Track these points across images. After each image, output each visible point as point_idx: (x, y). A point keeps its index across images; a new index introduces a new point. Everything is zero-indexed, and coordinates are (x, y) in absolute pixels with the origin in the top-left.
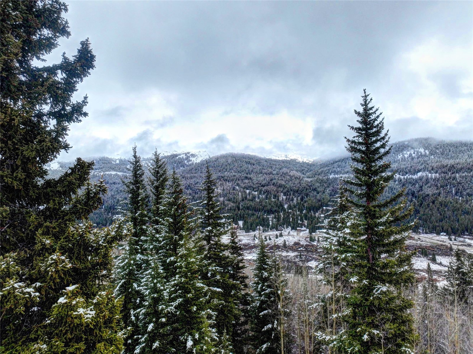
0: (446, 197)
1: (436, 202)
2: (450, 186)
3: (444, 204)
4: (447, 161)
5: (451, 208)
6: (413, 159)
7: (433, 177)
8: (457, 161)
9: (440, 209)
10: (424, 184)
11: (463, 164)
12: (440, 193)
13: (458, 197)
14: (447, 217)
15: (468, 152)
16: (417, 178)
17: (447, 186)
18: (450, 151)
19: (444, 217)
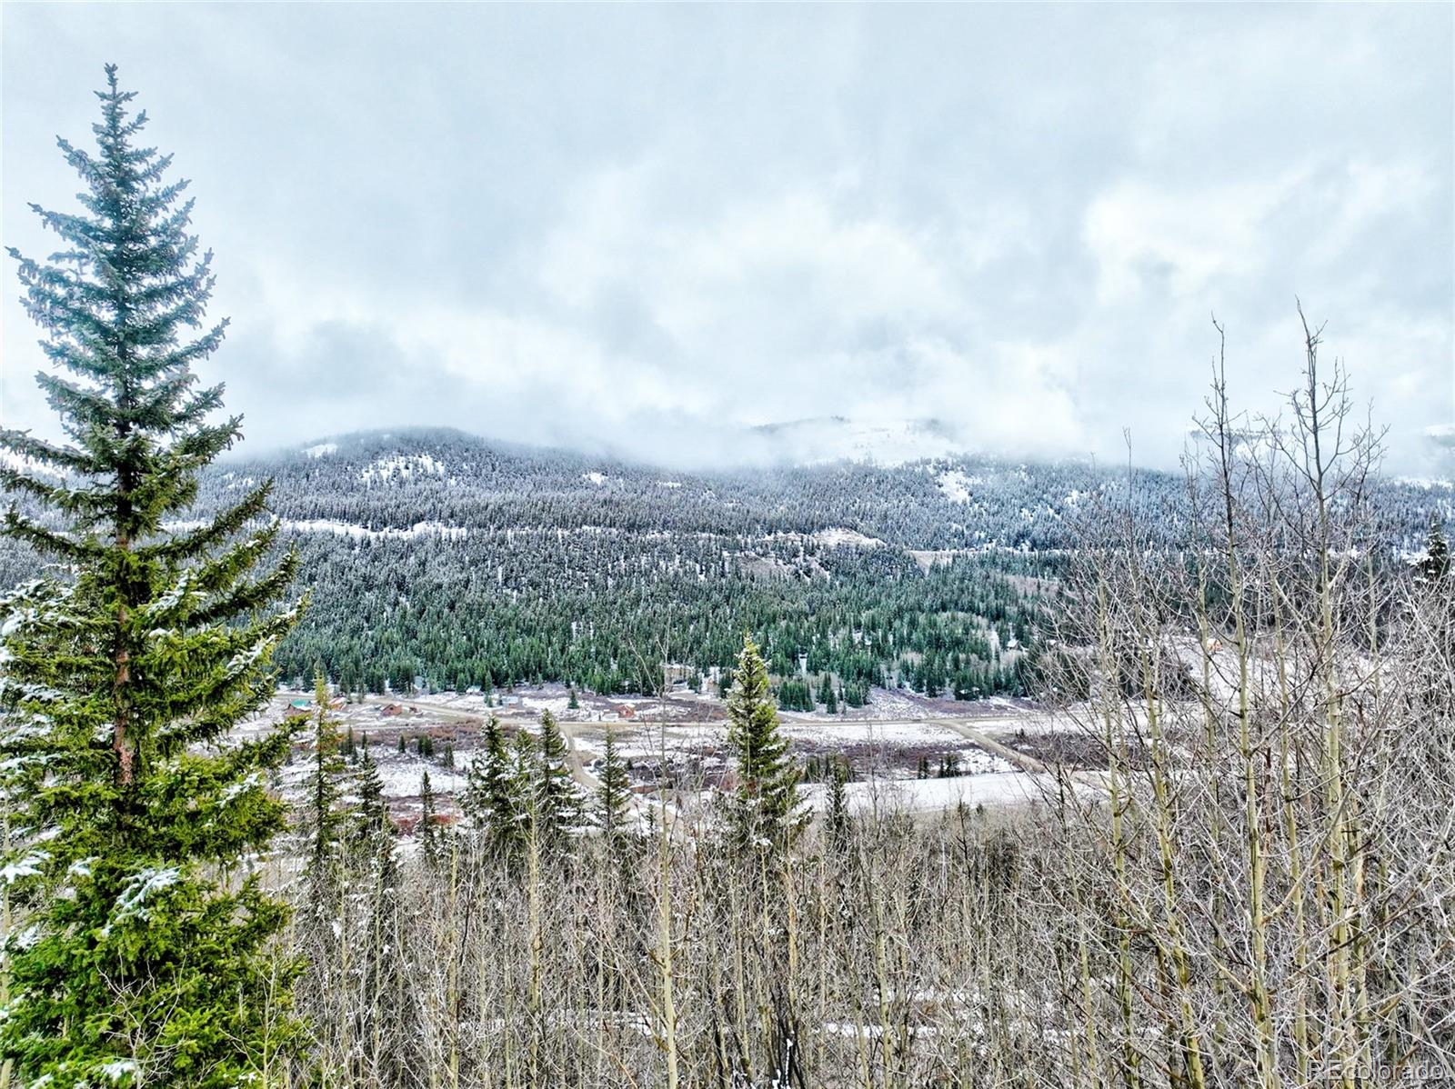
0: (483, 591)
1: (457, 605)
2: (493, 561)
3: (477, 611)
4: (487, 494)
5: (493, 621)
6: (402, 483)
7: (454, 538)
8: (510, 496)
9: (467, 625)
10: (430, 555)
11: (522, 504)
12: (468, 581)
13: (509, 591)
14: (482, 646)
15: (534, 475)
16: (411, 537)
17: (485, 560)
18: (494, 470)
19: (476, 644)
